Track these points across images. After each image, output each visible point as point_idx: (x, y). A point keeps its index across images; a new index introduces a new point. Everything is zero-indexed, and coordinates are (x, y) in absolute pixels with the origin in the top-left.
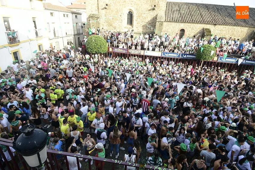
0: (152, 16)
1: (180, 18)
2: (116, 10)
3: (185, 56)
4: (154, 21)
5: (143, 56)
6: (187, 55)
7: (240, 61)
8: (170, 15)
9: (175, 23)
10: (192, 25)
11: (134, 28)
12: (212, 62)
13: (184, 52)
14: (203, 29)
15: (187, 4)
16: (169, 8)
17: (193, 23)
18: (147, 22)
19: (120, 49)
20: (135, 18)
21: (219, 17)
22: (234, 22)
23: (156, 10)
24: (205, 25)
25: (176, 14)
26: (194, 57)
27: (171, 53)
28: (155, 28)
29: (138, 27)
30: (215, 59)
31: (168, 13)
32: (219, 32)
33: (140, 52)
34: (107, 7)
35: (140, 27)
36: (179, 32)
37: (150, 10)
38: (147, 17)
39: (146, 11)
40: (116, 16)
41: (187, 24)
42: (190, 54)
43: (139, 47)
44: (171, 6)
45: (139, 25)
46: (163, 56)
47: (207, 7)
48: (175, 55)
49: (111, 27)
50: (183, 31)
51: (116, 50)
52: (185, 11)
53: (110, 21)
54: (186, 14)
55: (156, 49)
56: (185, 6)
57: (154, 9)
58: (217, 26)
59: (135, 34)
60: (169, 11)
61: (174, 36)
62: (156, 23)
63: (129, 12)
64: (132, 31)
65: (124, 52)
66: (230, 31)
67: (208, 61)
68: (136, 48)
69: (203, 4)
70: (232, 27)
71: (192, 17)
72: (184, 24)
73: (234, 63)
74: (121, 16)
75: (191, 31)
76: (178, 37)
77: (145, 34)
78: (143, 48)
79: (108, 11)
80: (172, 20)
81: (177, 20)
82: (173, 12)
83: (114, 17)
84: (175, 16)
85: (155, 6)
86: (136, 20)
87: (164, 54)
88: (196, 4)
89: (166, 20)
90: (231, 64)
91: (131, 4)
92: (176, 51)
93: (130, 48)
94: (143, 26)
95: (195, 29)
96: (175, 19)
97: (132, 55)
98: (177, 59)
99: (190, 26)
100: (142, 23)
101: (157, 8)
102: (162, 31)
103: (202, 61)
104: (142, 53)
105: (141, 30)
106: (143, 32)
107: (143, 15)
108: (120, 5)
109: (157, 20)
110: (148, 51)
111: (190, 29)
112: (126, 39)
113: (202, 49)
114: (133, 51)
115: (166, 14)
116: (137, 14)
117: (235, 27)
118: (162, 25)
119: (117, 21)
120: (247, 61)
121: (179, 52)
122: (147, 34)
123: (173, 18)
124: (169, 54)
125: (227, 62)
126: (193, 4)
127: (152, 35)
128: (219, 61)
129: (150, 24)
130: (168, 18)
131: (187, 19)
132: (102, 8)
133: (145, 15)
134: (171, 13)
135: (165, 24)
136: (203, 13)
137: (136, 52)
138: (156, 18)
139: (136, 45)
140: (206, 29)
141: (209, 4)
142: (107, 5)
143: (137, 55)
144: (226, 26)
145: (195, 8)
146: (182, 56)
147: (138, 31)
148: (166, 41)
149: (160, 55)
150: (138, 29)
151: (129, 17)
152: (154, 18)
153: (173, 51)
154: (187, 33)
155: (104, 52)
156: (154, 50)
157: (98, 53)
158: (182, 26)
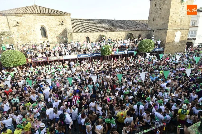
0: (62, 29)
1: (84, 29)
2: (28, 27)
3: (94, 55)
4: (65, 33)
5: (62, 60)
6: (95, 54)
7: (126, 52)
8: (76, 28)
9: (81, 33)
10: (93, 34)
11: (49, 40)
12: (111, 56)
13: (92, 52)
14: (101, 35)
15: (86, 20)
16: (74, 23)
17: (93, 32)
18: (60, 34)
19: (40, 58)
20: (48, 32)
21: (108, 27)
22: (116, 29)
23: (65, 24)
24: (101, 33)
25: (80, 27)
26: (100, 54)
27: (84, 55)
28: (67, 38)
29: (52, 38)
30: (113, 53)
31: (74, 26)
32: (110, 36)
33: (59, 57)
34: (18, 24)
35: (54, 38)
36: (86, 39)
37: (59, 25)
38: (59, 30)
39: (56, 26)
40: (29, 31)
41: (90, 33)
42: (97, 53)
43: (57, 54)
44: (75, 22)
45: (53, 36)
46: (79, 57)
47: (99, 21)
48: (87, 55)
49: (26, 41)
50: (88, 38)
51: (35, 60)
52: (86, 25)
53: (24, 36)
54: (87, 27)
55: (72, 53)
56: (85, 21)
57: (62, 24)
58: (108, 33)
59: (51, 44)
60: (75, 25)
61: (83, 42)
62: (67, 34)
63: (41, 27)
64: (48, 42)
65: (44, 60)
66: (116, 35)
67: (109, 55)
68: (55, 55)
69: (96, 20)
70: (116, 32)
71: (92, 28)
72: (87, 33)
73: (123, 54)
74: (34, 31)
75: (93, 37)
76: (86, 42)
77: (60, 43)
78: (60, 54)
79: (20, 28)
80: (78, 31)
81: (82, 31)
82: (77, 26)
83: (28, 32)
84: (80, 28)
85: (63, 22)
86: (49, 33)
87: (79, 56)
88: (92, 20)
89: (74, 32)
90: (122, 55)
91: (42, 21)
92: (87, 52)
93: (49, 56)
94: (57, 37)
95: (95, 36)
96: (80, 30)
97: (53, 61)
98: (89, 58)
99: (91, 35)
100: (55, 35)
101: (65, 23)
102: (73, 39)
103: (105, 56)
104: (61, 58)
105: (55, 40)
106: (57, 42)
107: (54, 29)
108: (31, 22)
109: (67, 32)
110: (65, 56)
111: (93, 36)
112: (43, 49)
113: (103, 48)
114: (52, 58)
115: (73, 27)
116: (49, 28)
117: (118, 32)
118: (72, 35)
119: (31, 35)
120: (130, 51)
121: (90, 53)
122: (62, 43)
123: (79, 29)
124: (83, 56)
125: (120, 54)
126: (90, 20)
127: (66, 43)
128: (115, 54)
129: (62, 35)
130: (75, 30)
131: (89, 29)
132: (13, 26)
133: (56, 29)
134: (76, 26)
135: (74, 34)
136: (98, 25)
137: (56, 58)
138: (66, 31)
139: (54, 53)
140: (103, 35)
141: (100, 20)
142: (18, 23)
143: (57, 61)
144: (113, 32)
145: (92, 22)
146: (92, 55)
147: (54, 41)
148: (78, 46)
149: (76, 58)
150: (53, 40)
151: (42, 31)
152: (64, 30)
153: (85, 53)
154: (91, 39)
155: (23, 64)
156: (70, 54)
157: (17, 66)
158: (87, 34)
